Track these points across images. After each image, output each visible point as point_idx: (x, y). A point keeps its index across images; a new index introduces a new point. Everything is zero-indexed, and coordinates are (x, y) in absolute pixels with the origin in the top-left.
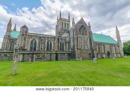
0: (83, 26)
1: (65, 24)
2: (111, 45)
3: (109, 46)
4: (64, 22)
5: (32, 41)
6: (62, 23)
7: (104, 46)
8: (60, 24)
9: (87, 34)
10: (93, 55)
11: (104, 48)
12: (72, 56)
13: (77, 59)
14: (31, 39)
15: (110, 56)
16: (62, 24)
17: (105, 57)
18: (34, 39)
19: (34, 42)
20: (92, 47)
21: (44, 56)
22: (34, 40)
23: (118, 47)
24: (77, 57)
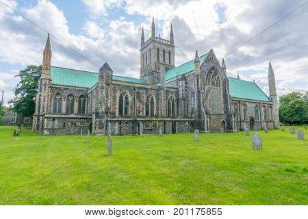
0: (213, 68)
1: (164, 51)
2: (258, 104)
3: (254, 105)
4: (162, 47)
5: (121, 97)
7: (245, 105)
9: (219, 84)
10: (228, 125)
11: (245, 110)
13: (206, 132)
14: (119, 93)
15: (254, 126)
16: (156, 51)
17: (245, 128)
18: (124, 93)
19: (124, 98)
20: (227, 109)
22: (124, 95)
23: (271, 107)
24: (206, 128)
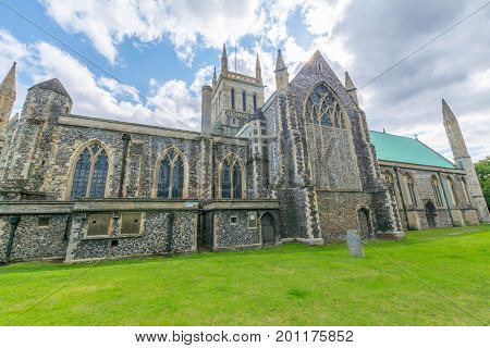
0: (322, 86)
1: (244, 94)
3: (429, 176)
4: (239, 88)
5: (84, 155)
6: (233, 91)
8: (223, 93)
9: (343, 121)
11: (411, 186)
12: (281, 223)
13: (312, 239)
14: (79, 146)
15: (437, 219)
16: (229, 94)
17: (418, 223)
18: (96, 146)
19: (93, 159)
21: (131, 228)
22: (95, 150)
23: (463, 180)
24: (310, 231)
